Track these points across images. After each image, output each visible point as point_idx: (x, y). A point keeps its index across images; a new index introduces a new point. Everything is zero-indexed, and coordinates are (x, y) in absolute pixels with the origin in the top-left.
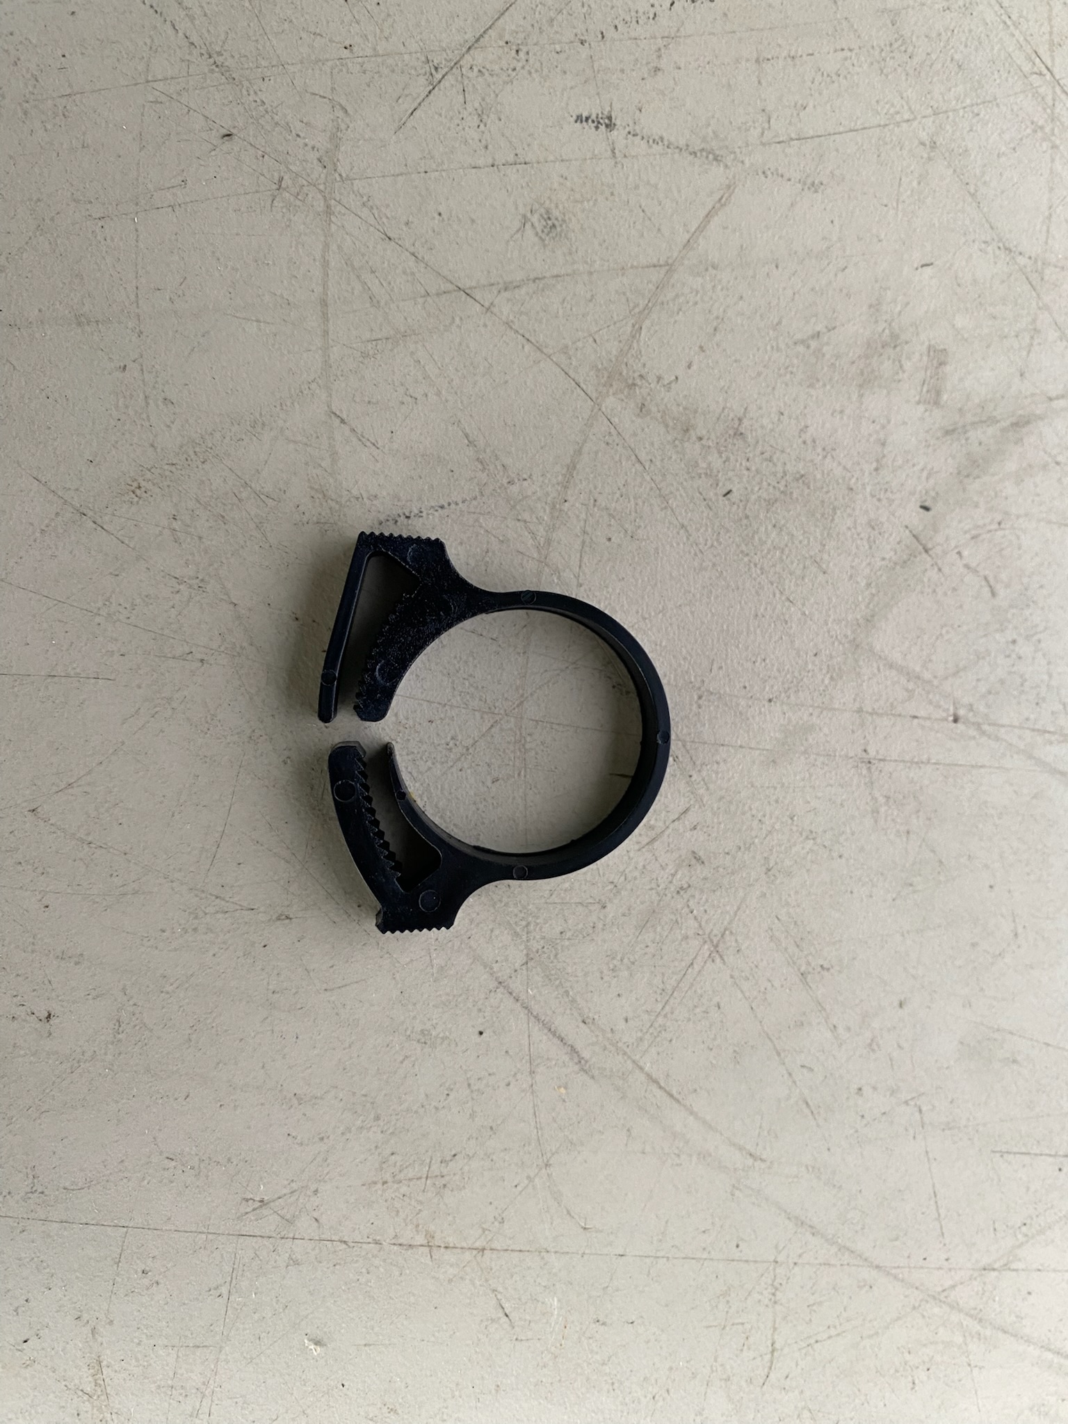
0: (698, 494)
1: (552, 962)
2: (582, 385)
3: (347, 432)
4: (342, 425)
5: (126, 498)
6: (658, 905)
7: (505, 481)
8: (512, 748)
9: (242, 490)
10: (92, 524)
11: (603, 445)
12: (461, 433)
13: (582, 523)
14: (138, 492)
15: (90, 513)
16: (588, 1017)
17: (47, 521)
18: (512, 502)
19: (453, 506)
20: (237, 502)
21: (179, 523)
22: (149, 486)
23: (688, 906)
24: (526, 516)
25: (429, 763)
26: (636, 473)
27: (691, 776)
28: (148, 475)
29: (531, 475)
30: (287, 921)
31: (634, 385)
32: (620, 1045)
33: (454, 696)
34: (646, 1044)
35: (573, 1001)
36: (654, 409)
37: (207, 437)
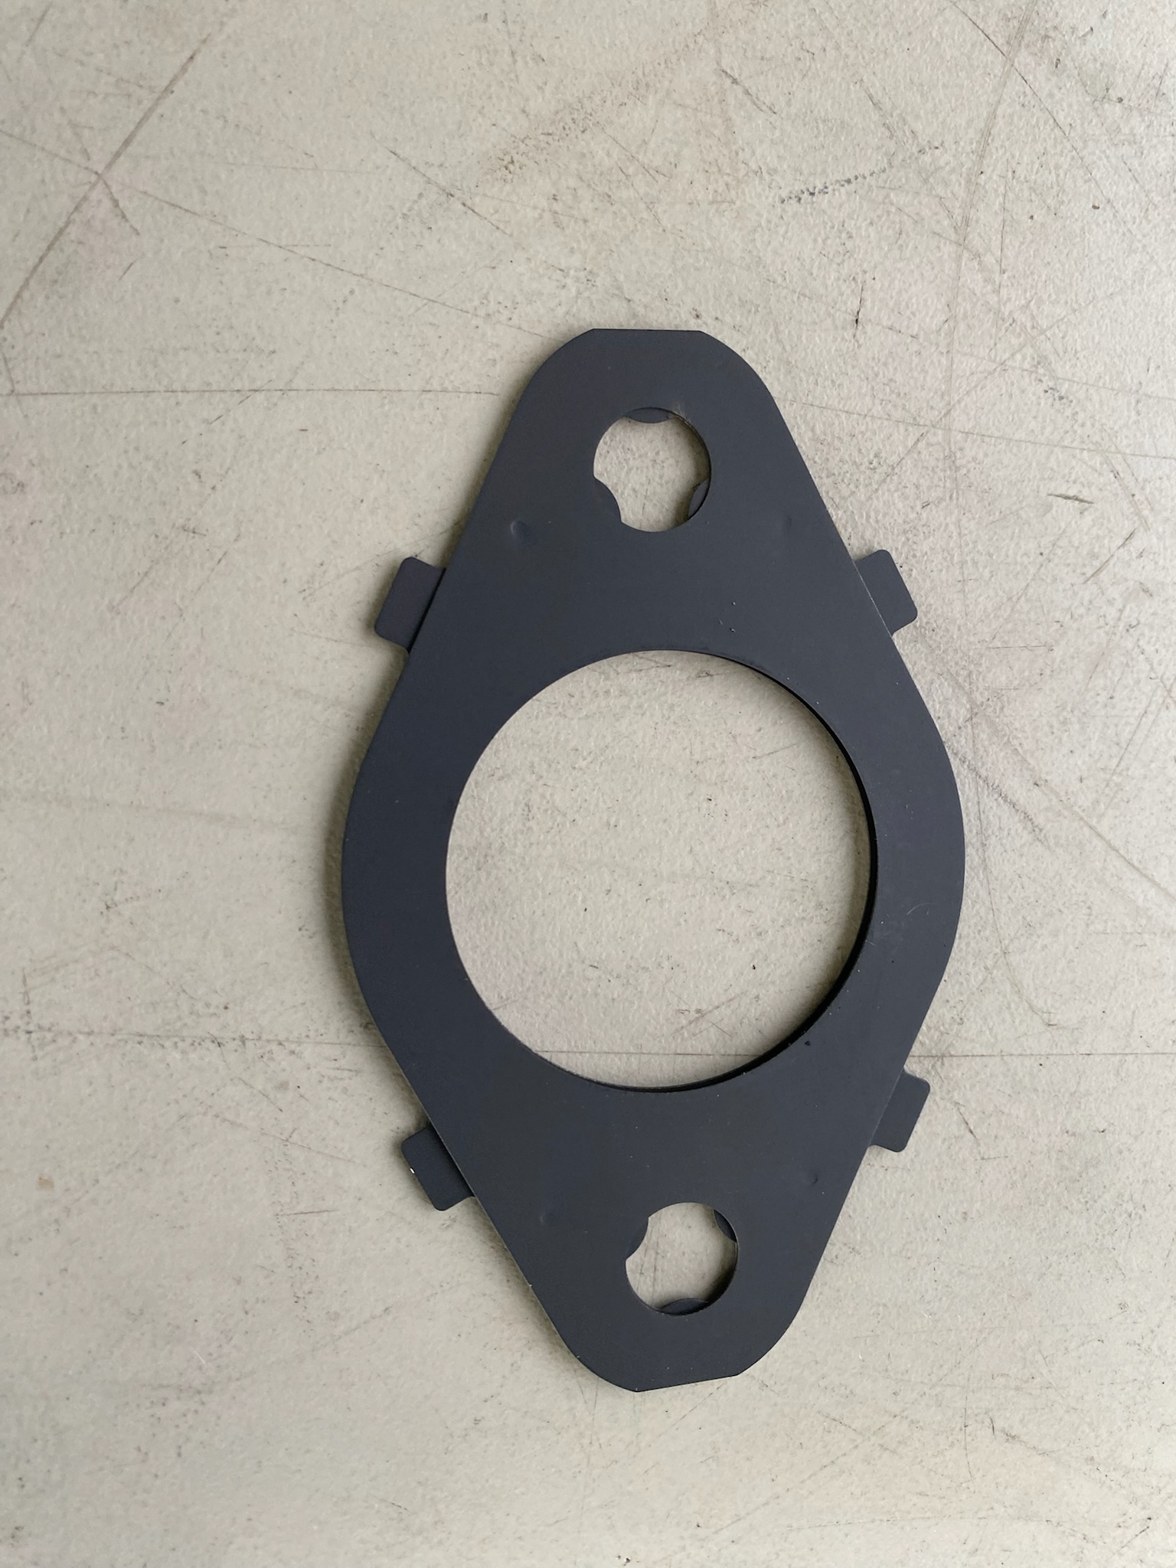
0: (1123, 165)
1: (998, 717)
2: (992, 37)
3: (740, 96)
4: (735, 86)
5: (499, 174)
6: (1108, 644)
7: (915, 150)
8: (940, 465)
9: (628, 163)
10: (460, 206)
11: (1018, 107)
12: (863, 94)
13: (1001, 199)
14: (511, 167)
15: (458, 194)
16: (1040, 778)
17: (408, 205)
18: (924, 175)
19: (860, 179)
20: (624, 178)
21: (561, 204)
22: (523, 160)
23: (1139, 646)
24: (940, 190)
25: (852, 486)
26: (1055, 139)
27: (1133, 495)
28: (522, 146)
29: (943, 142)
30: (708, 678)
31: (1047, 37)
32: (1076, 808)
33: (874, 404)
34: (1102, 806)
35: (1024, 760)
36: (1070, 65)
37: (585, 101)
